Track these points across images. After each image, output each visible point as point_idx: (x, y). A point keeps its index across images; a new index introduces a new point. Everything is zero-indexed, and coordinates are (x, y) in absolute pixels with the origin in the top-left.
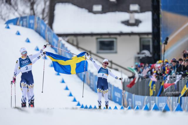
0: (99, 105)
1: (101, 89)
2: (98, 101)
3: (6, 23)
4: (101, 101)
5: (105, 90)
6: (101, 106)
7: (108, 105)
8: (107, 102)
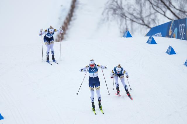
0: (92, 102)
1: (93, 87)
2: (91, 98)
3: (147, 35)
4: (93, 98)
5: (97, 87)
6: (94, 102)
7: (100, 100)
8: (100, 97)
